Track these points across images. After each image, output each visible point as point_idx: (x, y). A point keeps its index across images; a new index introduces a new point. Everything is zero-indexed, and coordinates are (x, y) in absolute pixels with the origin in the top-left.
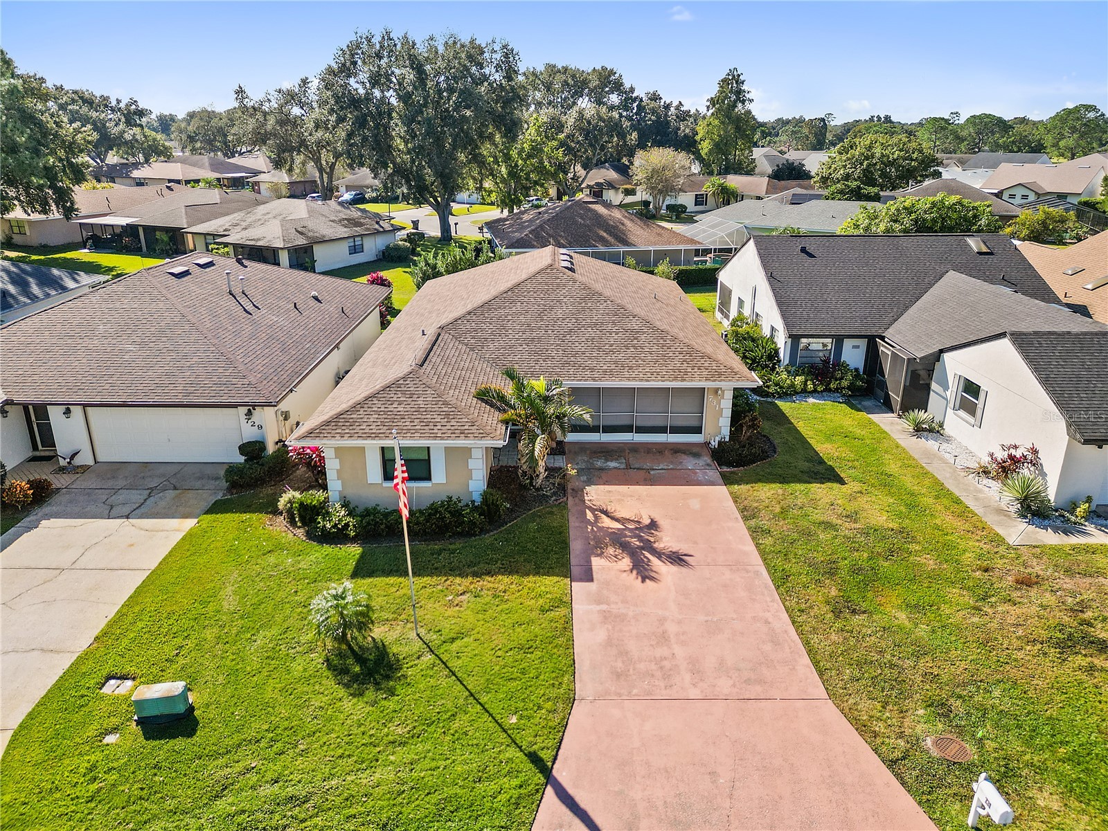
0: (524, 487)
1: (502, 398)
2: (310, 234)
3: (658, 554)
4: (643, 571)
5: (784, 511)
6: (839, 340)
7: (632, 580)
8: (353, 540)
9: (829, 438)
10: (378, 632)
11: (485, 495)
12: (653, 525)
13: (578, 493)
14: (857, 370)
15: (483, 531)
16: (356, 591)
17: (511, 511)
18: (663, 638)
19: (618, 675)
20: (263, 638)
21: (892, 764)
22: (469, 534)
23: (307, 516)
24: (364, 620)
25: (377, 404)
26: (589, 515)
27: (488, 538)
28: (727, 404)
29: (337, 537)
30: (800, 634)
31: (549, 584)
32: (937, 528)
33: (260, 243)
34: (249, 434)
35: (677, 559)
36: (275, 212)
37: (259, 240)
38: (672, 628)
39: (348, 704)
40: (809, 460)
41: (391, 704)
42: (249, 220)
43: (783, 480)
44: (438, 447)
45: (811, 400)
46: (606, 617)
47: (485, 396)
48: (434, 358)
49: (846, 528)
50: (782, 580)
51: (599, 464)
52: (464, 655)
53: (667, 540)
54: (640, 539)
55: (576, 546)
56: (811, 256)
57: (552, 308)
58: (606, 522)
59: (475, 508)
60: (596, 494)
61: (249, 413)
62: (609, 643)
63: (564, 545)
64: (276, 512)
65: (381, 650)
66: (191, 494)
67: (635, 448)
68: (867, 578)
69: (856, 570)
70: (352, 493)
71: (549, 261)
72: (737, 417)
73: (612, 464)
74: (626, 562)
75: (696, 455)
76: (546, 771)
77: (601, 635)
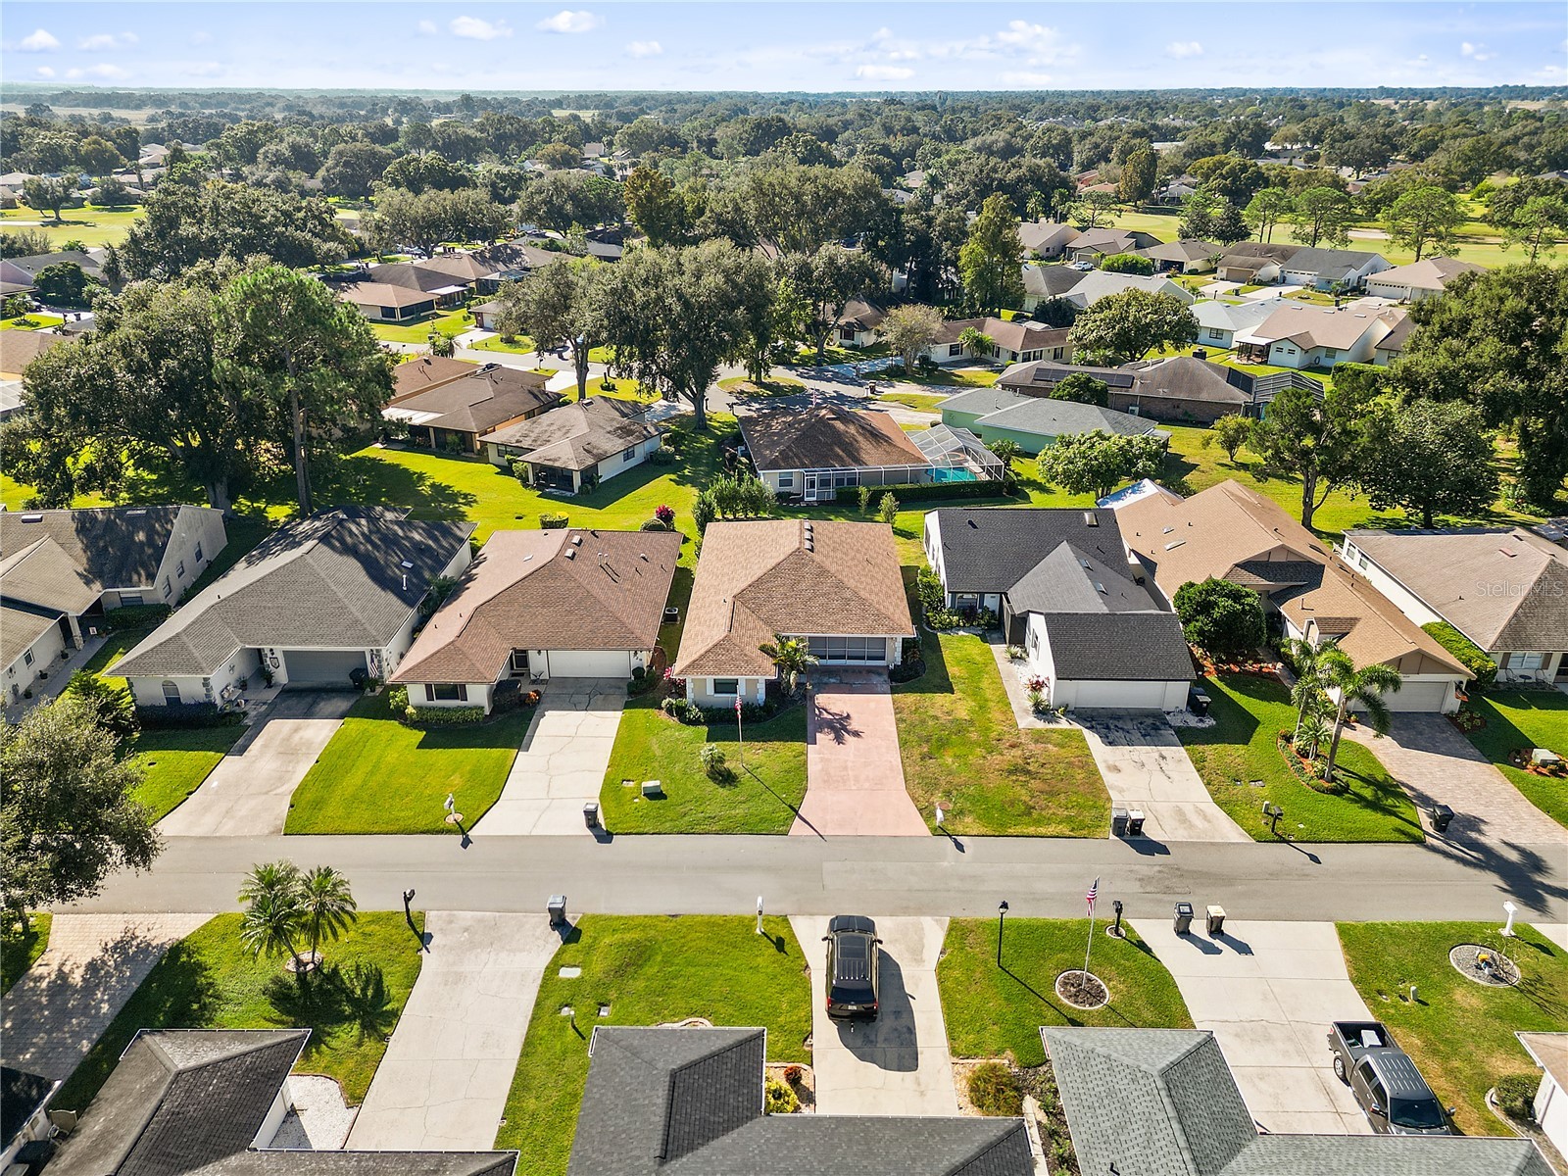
0: (784, 695)
1: (773, 650)
2: (595, 451)
3: (848, 732)
4: (839, 739)
5: (917, 709)
6: (982, 595)
7: (834, 744)
8: (703, 724)
9: (959, 662)
10: (726, 765)
11: (765, 702)
12: (848, 717)
13: (812, 698)
14: (993, 612)
15: (765, 720)
16: (718, 747)
17: (778, 709)
18: (846, 768)
19: (825, 782)
20: (678, 766)
21: (920, 810)
22: (759, 722)
23: (680, 713)
24: (721, 760)
25: (712, 656)
26: (817, 712)
27: (768, 723)
28: (899, 645)
29: (695, 722)
30: (903, 766)
31: (797, 745)
32: (989, 719)
33: (557, 464)
34: (635, 663)
35: (856, 734)
36: (558, 423)
37: (555, 460)
38: (850, 764)
39: (721, 790)
40: (942, 678)
41: (737, 790)
42: (537, 431)
43: (922, 691)
44: (742, 679)
45: (961, 633)
46: (822, 759)
47: (763, 649)
48: (735, 624)
49: (944, 718)
50: (903, 744)
51: (825, 680)
52: (762, 774)
53: (854, 725)
54: (841, 724)
55: (810, 728)
56: (975, 527)
57: (799, 582)
58: (826, 715)
59: (761, 708)
60: (822, 699)
61: (636, 653)
62: (823, 769)
63: (805, 728)
64: (661, 708)
65: (729, 772)
66: (611, 697)
67: (846, 669)
68: (943, 744)
69: (940, 739)
70: (700, 699)
71: (797, 546)
72: (904, 651)
73: (832, 680)
74: (832, 736)
75: (880, 674)
76: (797, 812)
77: (820, 767)
